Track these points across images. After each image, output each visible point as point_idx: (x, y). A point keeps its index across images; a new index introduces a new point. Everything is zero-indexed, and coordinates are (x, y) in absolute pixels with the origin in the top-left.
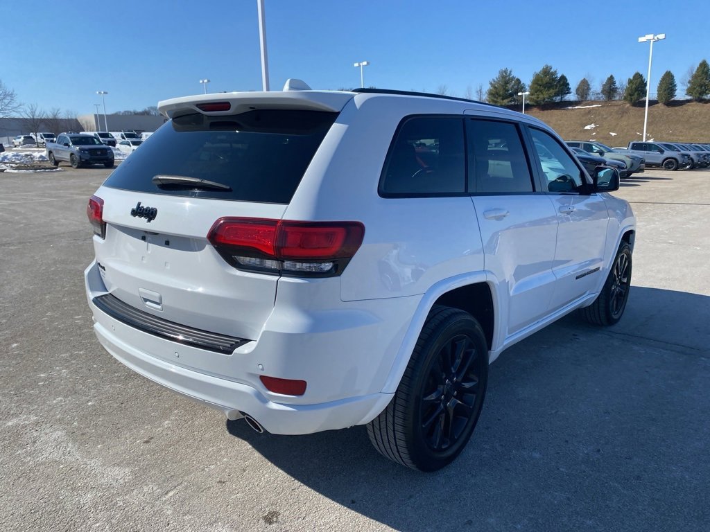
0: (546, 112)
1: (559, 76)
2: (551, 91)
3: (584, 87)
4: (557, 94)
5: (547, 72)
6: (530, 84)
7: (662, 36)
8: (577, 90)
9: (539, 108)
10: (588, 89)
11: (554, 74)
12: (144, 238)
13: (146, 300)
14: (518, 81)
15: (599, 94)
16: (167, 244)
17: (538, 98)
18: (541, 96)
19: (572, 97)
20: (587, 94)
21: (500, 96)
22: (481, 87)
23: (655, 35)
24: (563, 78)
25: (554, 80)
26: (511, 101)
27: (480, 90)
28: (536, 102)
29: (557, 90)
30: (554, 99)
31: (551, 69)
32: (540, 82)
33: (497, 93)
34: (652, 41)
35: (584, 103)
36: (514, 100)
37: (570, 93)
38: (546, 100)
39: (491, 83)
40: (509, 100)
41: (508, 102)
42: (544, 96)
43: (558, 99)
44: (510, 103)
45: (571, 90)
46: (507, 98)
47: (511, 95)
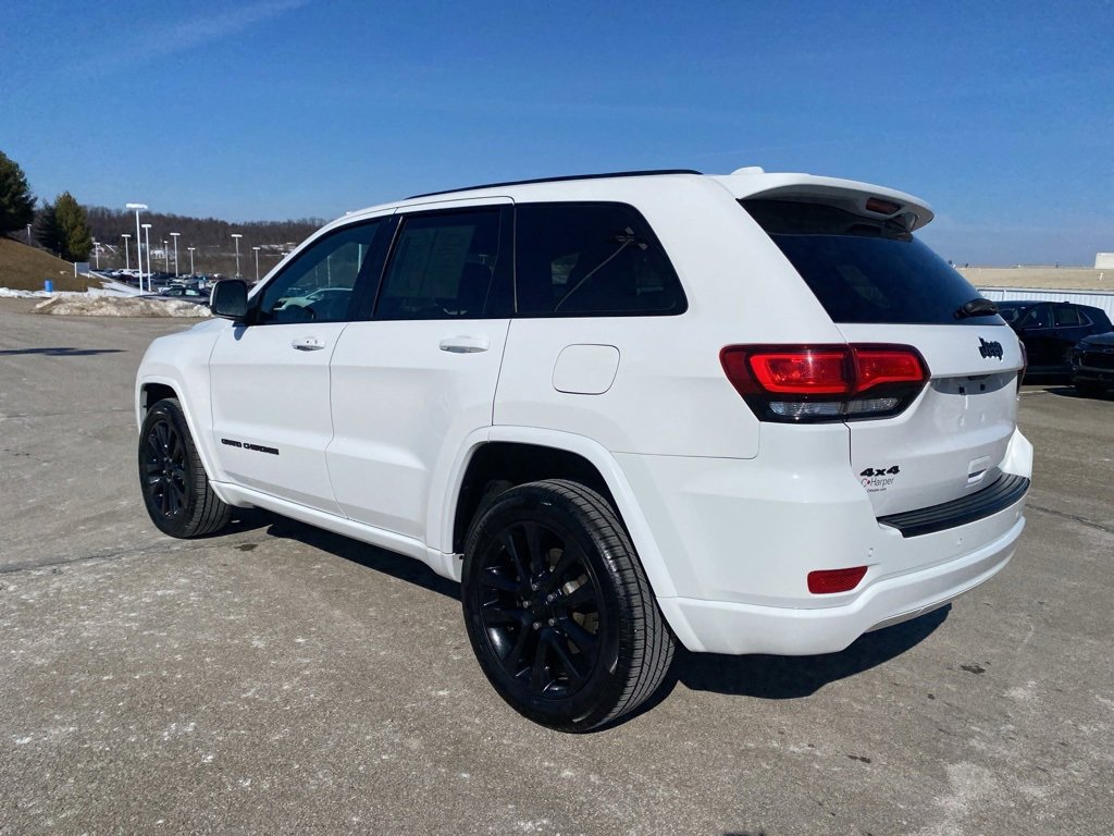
12: (962, 391)
13: (971, 476)
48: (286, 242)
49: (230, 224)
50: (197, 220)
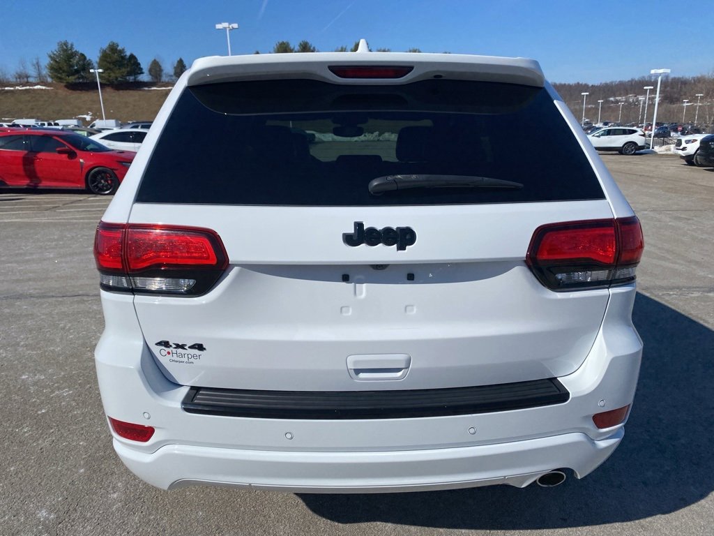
0: (121, 92)
1: (128, 54)
2: (123, 70)
3: (156, 68)
4: (130, 74)
5: (113, 48)
6: (98, 60)
7: (235, 26)
8: (150, 71)
9: (112, 87)
10: (161, 70)
11: (122, 51)
12: (346, 278)
13: (358, 371)
14: (83, 56)
15: (171, 76)
16: (411, 278)
17: (110, 76)
18: (112, 75)
19: (145, 77)
20: (160, 76)
21: (64, 71)
22: (38, 59)
23: (230, 24)
24: (132, 57)
25: (123, 58)
26: (79, 78)
27: (37, 63)
28: (108, 80)
29: (129, 69)
30: (128, 78)
31: (118, 46)
32: (109, 60)
33: (60, 68)
34: (228, 29)
35: (160, 84)
36: (83, 77)
37: (142, 73)
38: (119, 79)
39: (50, 56)
40: (76, 76)
41: (75, 79)
42: (117, 74)
43: (131, 79)
44: (77, 81)
45: (144, 71)
46: (73, 74)
47: (77, 72)
48: (627, 94)
49: (590, 85)
50: (569, 85)
